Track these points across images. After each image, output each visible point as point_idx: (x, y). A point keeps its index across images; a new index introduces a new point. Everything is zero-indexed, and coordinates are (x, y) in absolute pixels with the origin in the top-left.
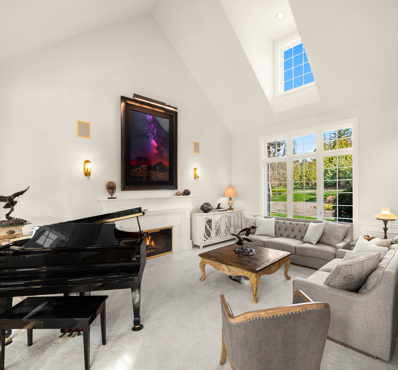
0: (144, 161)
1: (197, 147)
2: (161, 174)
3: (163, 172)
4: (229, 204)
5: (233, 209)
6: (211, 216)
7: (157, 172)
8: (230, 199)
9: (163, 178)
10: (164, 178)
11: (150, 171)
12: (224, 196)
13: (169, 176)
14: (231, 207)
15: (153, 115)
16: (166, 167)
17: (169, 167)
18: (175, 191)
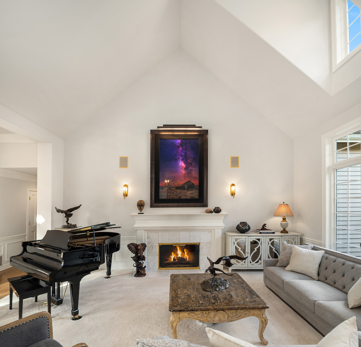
0: (172, 182)
1: (235, 162)
2: (189, 192)
3: (192, 190)
4: (281, 225)
5: (287, 232)
6: (245, 237)
7: (186, 191)
8: (284, 219)
9: (191, 195)
10: (193, 196)
11: (178, 190)
12: (276, 215)
13: (198, 194)
14: (284, 229)
15: (181, 139)
16: (195, 185)
17: (198, 185)
18: (205, 209)
